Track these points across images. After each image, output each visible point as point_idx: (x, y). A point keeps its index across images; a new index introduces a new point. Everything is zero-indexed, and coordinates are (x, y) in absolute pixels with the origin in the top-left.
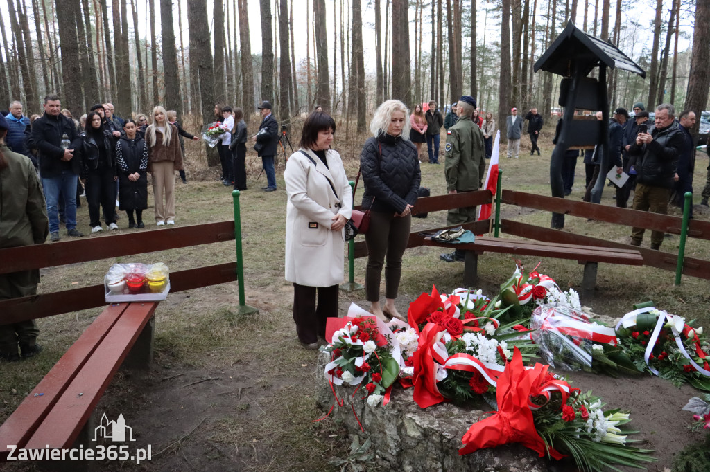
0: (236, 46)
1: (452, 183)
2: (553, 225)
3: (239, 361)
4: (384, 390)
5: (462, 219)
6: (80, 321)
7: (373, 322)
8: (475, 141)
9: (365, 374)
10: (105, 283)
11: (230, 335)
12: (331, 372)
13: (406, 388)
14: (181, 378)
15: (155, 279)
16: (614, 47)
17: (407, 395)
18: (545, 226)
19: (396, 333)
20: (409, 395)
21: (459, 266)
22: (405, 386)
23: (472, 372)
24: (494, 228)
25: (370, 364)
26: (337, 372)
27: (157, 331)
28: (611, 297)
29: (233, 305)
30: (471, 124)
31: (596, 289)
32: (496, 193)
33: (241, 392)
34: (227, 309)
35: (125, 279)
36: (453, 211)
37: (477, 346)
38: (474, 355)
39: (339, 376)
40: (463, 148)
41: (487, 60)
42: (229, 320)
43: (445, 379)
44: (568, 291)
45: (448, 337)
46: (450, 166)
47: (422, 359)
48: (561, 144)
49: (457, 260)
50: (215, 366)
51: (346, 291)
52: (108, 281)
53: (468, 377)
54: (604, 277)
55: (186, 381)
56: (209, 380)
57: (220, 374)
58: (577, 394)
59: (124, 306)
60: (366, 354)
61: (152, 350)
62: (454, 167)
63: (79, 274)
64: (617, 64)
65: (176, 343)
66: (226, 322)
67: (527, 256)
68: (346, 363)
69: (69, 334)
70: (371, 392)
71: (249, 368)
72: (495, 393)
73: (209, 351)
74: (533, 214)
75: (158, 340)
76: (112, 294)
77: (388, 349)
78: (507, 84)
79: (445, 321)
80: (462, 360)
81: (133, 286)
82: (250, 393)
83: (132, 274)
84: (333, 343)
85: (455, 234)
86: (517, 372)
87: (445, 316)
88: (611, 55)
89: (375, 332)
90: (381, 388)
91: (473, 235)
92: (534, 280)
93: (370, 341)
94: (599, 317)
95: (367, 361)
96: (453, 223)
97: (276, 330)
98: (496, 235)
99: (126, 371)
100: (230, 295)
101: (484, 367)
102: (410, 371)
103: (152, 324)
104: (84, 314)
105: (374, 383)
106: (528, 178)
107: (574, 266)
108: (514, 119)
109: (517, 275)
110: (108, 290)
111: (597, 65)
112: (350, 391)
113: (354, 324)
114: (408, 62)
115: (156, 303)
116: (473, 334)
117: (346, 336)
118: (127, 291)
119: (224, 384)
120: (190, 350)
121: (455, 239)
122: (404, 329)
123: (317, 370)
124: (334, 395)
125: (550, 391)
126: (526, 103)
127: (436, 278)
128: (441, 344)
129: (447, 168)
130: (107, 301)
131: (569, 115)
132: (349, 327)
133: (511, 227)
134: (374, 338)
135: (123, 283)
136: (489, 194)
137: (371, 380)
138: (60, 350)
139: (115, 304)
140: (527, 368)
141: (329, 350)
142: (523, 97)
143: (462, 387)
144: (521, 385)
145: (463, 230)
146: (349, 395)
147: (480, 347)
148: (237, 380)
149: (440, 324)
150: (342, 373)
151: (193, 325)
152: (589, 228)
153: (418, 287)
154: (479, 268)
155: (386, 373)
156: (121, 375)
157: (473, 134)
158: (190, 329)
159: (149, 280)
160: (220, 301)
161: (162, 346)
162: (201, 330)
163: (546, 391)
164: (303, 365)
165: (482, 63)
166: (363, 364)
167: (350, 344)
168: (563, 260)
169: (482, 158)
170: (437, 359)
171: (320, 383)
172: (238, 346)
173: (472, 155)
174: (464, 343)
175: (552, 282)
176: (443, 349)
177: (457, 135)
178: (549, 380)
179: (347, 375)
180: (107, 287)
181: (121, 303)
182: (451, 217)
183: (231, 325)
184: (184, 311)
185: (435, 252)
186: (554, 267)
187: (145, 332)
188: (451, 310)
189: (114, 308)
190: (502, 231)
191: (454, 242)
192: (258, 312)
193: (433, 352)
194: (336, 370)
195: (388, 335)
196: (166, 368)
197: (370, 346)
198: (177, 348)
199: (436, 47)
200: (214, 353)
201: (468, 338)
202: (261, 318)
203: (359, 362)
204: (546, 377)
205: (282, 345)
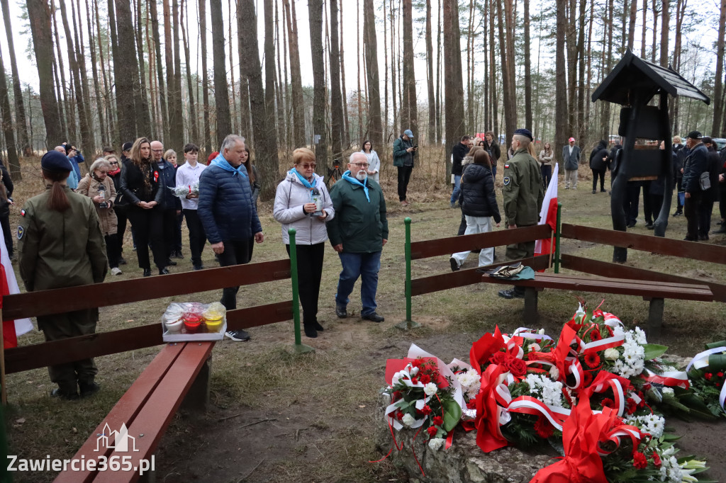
0: (286, 80)
1: (512, 217)
2: (615, 259)
3: (295, 402)
4: (446, 434)
5: (520, 254)
6: (136, 359)
7: (434, 364)
8: (534, 174)
9: (426, 417)
10: (162, 322)
11: (286, 375)
12: (391, 415)
13: (469, 432)
14: (237, 418)
15: (212, 319)
16: (675, 74)
17: (470, 439)
18: (606, 261)
19: (457, 374)
20: (472, 439)
21: (519, 303)
22: (467, 429)
23: (536, 415)
24: (554, 264)
25: (431, 407)
26: (397, 415)
27: (214, 371)
28: (679, 335)
29: (288, 344)
30: (528, 157)
31: (663, 326)
32: (555, 228)
33: (299, 434)
34: (284, 348)
35: (182, 318)
36: (511, 246)
37: (542, 388)
38: (538, 398)
39: (400, 419)
40: (522, 181)
41: (541, 88)
42: (285, 360)
43: (509, 423)
44: (634, 329)
45: (511, 378)
46: (510, 200)
47: (485, 401)
48: (622, 175)
49: (517, 296)
50: (272, 407)
51: (402, 330)
52: (166, 321)
53: (532, 421)
54: (671, 313)
55: (243, 422)
56: (266, 421)
57: (277, 415)
58: (648, 439)
59: (181, 346)
60: (427, 396)
61: (209, 390)
62: (514, 201)
63: (135, 312)
64: (679, 91)
65: (232, 382)
66: (282, 362)
67: (590, 292)
68: (406, 405)
69: (125, 373)
70: (433, 435)
71: (305, 409)
72: (561, 438)
73: (265, 391)
74: (594, 247)
75: (215, 379)
76: (170, 333)
77: (450, 391)
78: (563, 113)
79: (508, 361)
80: (525, 403)
81: (191, 326)
82: (307, 434)
83: (190, 314)
84: (393, 385)
85: (514, 271)
86: (585, 416)
87: (509, 357)
88: (672, 83)
89: (436, 373)
90: (443, 432)
91: (533, 271)
92: (598, 319)
93: (431, 384)
94: (667, 357)
95: (428, 404)
96: (511, 258)
97: (332, 370)
98: (556, 271)
99: (183, 411)
100: (285, 334)
101: (548, 410)
102: (472, 413)
103: (209, 364)
104: (140, 352)
105: (436, 426)
106: (588, 210)
107: (638, 301)
108: (571, 150)
109: (580, 313)
110: (166, 330)
111: (657, 93)
112: (410, 433)
113: (414, 366)
114: (461, 93)
115: (213, 343)
116: (537, 376)
117: (406, 378)
118: (184, 330)
119: (281, 425)
120: (247, 390)
121: (514, 275)
122: (465, 370)
123: (376, 412)
124: (394, 439)
125: (620, 436)
126: (583, 132)
127: (495, 315)
128: (504, 386)
129: (506, 202)
130: (165, 340)
131: (630, 146)
132: (410, 368)
133: (572, 263)
134: (435, 381)
135: (180, 322)
136: (547, 228)
137: (432, 423)
138: (118, 390)
139: (172, 343)
140: (595, 412)
141: (389, 392)
142: (580, 125)
143: (526, 431)
144: (589, 430)
145: (522, 266)
146: (409, 438)
147: (544, 389)
148: (295, 421)
149: (502, 365)
150: (403, 415)
151: (249, 364)
152: (653, 262)
153: (477, 325)
154: (539, 305)
155: (448, 416)
156: (178, 415)
157: (531, 167)
158: (245, 368)
159: (206, 320)
160: (275, 340)
161: (218, 386)
162: (257, 369)
163: (616, 436)
164: (361, 406)
165: (537, 91)
166: (425, 407)
167: (410, 387)
168: (627, 296)
169: (540, 192)
170: (500, 402)
171: (380, 425)
172: (295, 386)
173: (531, 188)
174: (528, 385)
175: (616, 320)
176: (506, 392)
177: (515, 168)
178: (617, 424)
179: (407, 418)
180: (165, 326)
181: (178, 343)
182: (510, 253)
183: (287, 364)
184: (239, 350)
185: (493, 289)
186: (618, 303)
187: (202, 373)
188: (515, 351)
189: (171, 347)
190: (562, 266)
191: (513, 279)
192: (314, 352)
193: (496, 395)
194: (396, 413)
195: (450, 377)
196: (225, 409)
197: (431, 389)
198: (233, 388)
199: (488, 76)
200: (271, 394)
201: (531, 380)
202: (317, 358)
203: (420, 405)
204: (615, 422)
205: (339, 386)
